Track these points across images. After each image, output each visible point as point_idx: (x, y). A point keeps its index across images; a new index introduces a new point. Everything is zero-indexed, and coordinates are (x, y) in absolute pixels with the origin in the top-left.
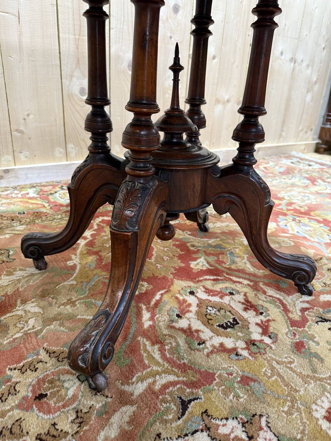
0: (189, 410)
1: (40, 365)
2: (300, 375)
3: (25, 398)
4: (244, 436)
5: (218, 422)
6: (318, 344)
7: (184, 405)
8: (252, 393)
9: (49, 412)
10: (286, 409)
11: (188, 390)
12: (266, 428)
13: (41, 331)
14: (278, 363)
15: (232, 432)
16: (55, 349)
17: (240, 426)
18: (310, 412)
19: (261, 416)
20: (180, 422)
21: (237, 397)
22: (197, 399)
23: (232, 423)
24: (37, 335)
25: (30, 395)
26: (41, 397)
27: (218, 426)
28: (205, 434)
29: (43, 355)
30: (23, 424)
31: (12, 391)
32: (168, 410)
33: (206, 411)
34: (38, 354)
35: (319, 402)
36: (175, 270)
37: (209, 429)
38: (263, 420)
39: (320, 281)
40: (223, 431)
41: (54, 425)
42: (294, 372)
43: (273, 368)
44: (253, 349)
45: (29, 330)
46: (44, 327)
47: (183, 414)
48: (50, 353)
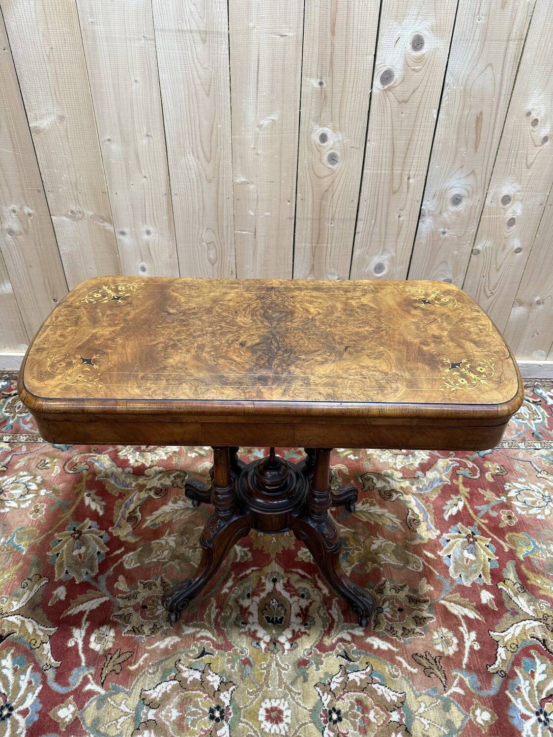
0: (203, 657)
1: (153, 587)
2: (281, 679)
3: (138, 603)
4: (216, 688)
5: (211, 673)
6: (318, 669)
7: (203, 653)
8: (241, 670)
9: (143, 618)
10: (251, 691)
11: (211, 647)
12: (230, 692)
13: (167, 562)
14: (277, 665)
15: (213, 682)
16: (166, 580)
17: (219, 682)
18: (263, 699)
19: (234, 684)
20: (194, 660)
21: (233, 667)
22: (211, 654)
23: (217, 678)
24: (163, 565)
25: (141, 603)
26: (144, 607)
27: (209, 674)
28: (200, 674)
29: (158, 582)
30: (131, 617)
31: (135, 596)
32: (194, 650)
33: (210, 664)
34: (157, 580)
35: (273, 700)
36: (282, 551)
37: (203, 672)
38: (234, 687)
39: (390, 623)
40: (209, 678)
41: (142, 626)
42: (280, 675)
43: (269, 665)
44: (272, 647)
45: (162, 559)
46: (169, 561)
47: (198, 658)
48: (163, 582)
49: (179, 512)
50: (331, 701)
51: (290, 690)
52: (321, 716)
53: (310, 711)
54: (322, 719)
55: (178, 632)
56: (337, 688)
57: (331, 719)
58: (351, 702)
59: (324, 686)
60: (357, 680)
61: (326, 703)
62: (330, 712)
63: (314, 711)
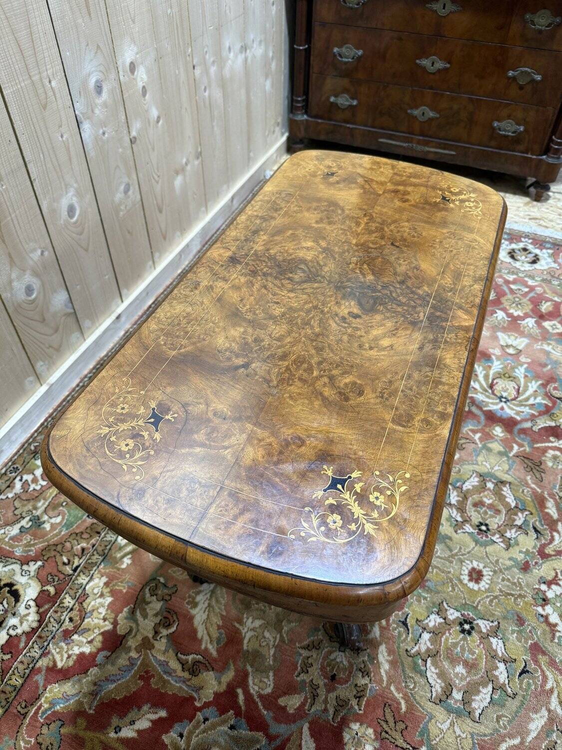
0: (409, 625)
1: (310, 661)
3: (325, 685)
4: (442, 621)
5: (426, 621)
7: (405, 624)
9: (347, 682)
10: (450, 589)
11: (400, 613)
12: (448, 608)
13: (281, 636)
15: (435, 622)
16: (306, 643)
17: (437, 616)
18: (461, 581)
19: (442, 602)
20: (410, 635)
21: (425, 598)
22: (407, 615)
23: (433, 617)
24: (284, 642)
25: (326, 681)
26: (333, 678)
27: (427, 623)
28: (425, 633)
29: (305, 653)
30: (341, 697)
31: (315, 687)
32: (399, 632)
33: (417, 620)
34: (301, 655)
35: (462, 572)
37: (425, 629)
38: (445, 604)
40: (431, 624)
41: (356, 685)
42: (441, 558)
45: (274, 642)
46: (280, 632)
47: (408, 630)
48: (307, 648)
49: (214, 603)
50: (471, 525)
51: (456, 554)
52: (482, 538)
53: (476, 545)
54: (484, 538)
55: (375, 645)
56: (461, 516)
57: (485, 532)
58: (475, 511)
59: (458, 526)
60: (457, 498)
61: (472, 530)
62: (480, 530)
63: (477, 542)
